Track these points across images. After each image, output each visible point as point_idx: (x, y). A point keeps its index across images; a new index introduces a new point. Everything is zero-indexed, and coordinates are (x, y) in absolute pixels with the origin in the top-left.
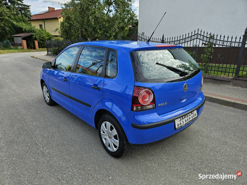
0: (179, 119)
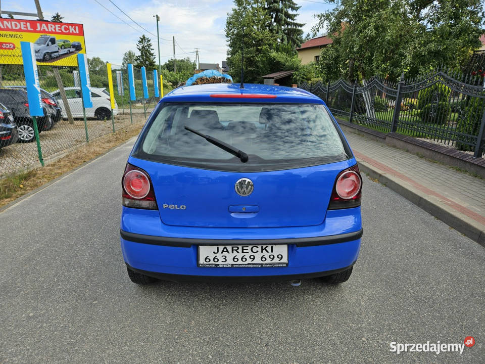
0: (214, 248)
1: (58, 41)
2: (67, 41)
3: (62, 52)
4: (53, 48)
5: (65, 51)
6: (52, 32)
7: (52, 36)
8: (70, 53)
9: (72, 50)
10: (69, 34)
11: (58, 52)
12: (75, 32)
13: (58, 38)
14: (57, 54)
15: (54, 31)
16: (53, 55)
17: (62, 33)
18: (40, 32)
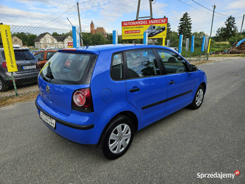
1: (156, 27)
2: (160, 27)
3: (157, 32)
4: (154, 30)
5: (158, 31)
6: (155, 24)
7: (154, 25)
8: (160, 32)
9: (161, 30)
10: (161, 23)
11: (155, 32)
12: (163, 22)
13: (157, 26)
14: (155, 33)
15: (155, 23)
16: (153, 34)
17: (159, 23)
18: (150, 24)
